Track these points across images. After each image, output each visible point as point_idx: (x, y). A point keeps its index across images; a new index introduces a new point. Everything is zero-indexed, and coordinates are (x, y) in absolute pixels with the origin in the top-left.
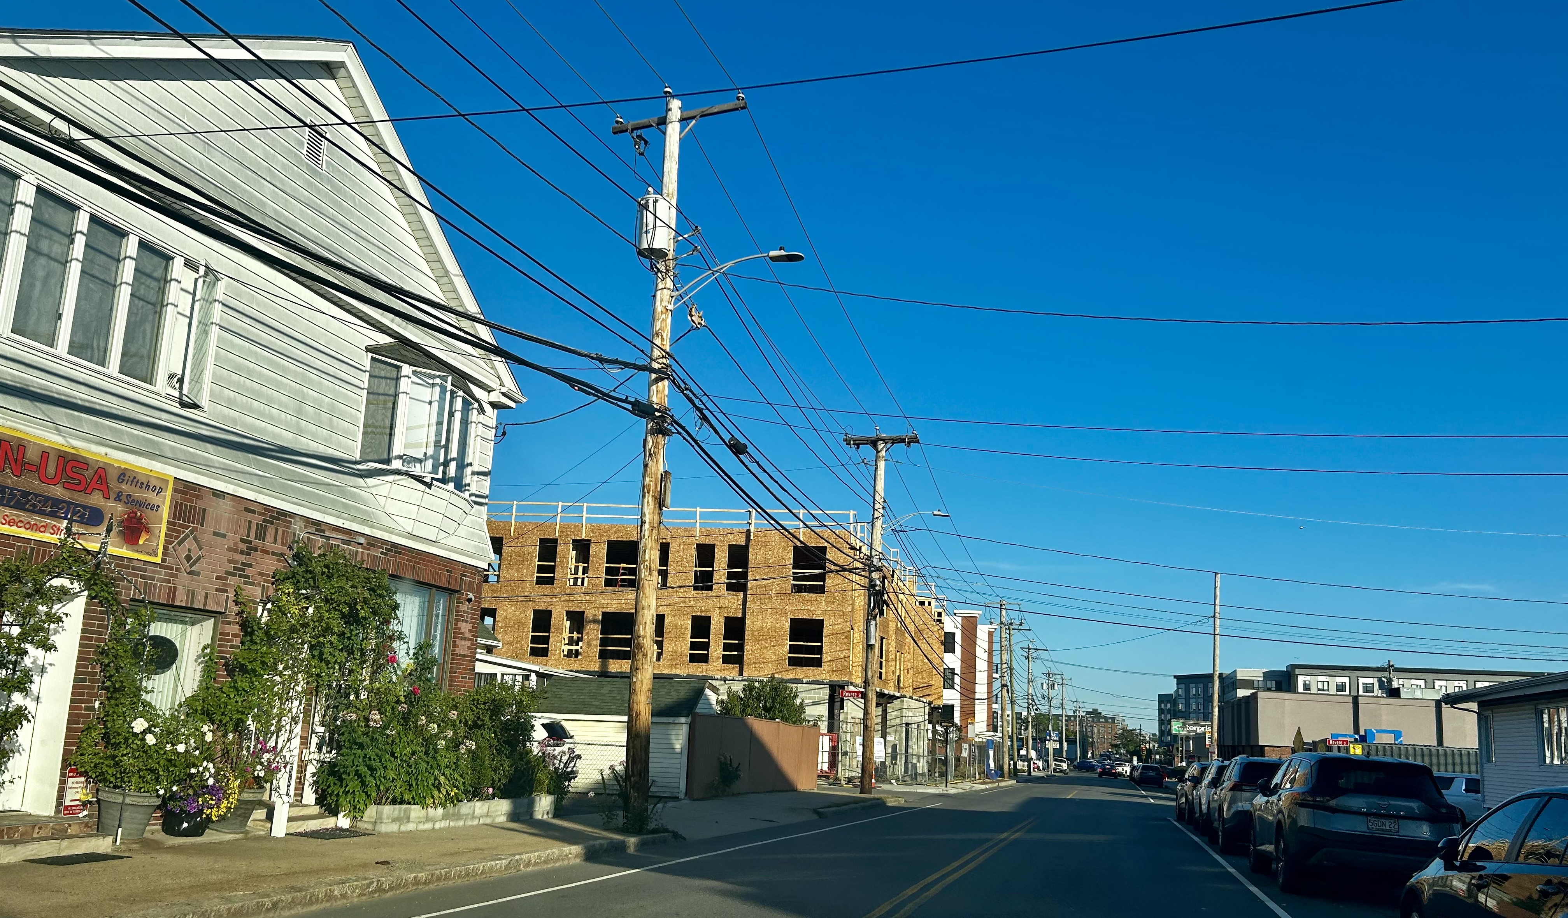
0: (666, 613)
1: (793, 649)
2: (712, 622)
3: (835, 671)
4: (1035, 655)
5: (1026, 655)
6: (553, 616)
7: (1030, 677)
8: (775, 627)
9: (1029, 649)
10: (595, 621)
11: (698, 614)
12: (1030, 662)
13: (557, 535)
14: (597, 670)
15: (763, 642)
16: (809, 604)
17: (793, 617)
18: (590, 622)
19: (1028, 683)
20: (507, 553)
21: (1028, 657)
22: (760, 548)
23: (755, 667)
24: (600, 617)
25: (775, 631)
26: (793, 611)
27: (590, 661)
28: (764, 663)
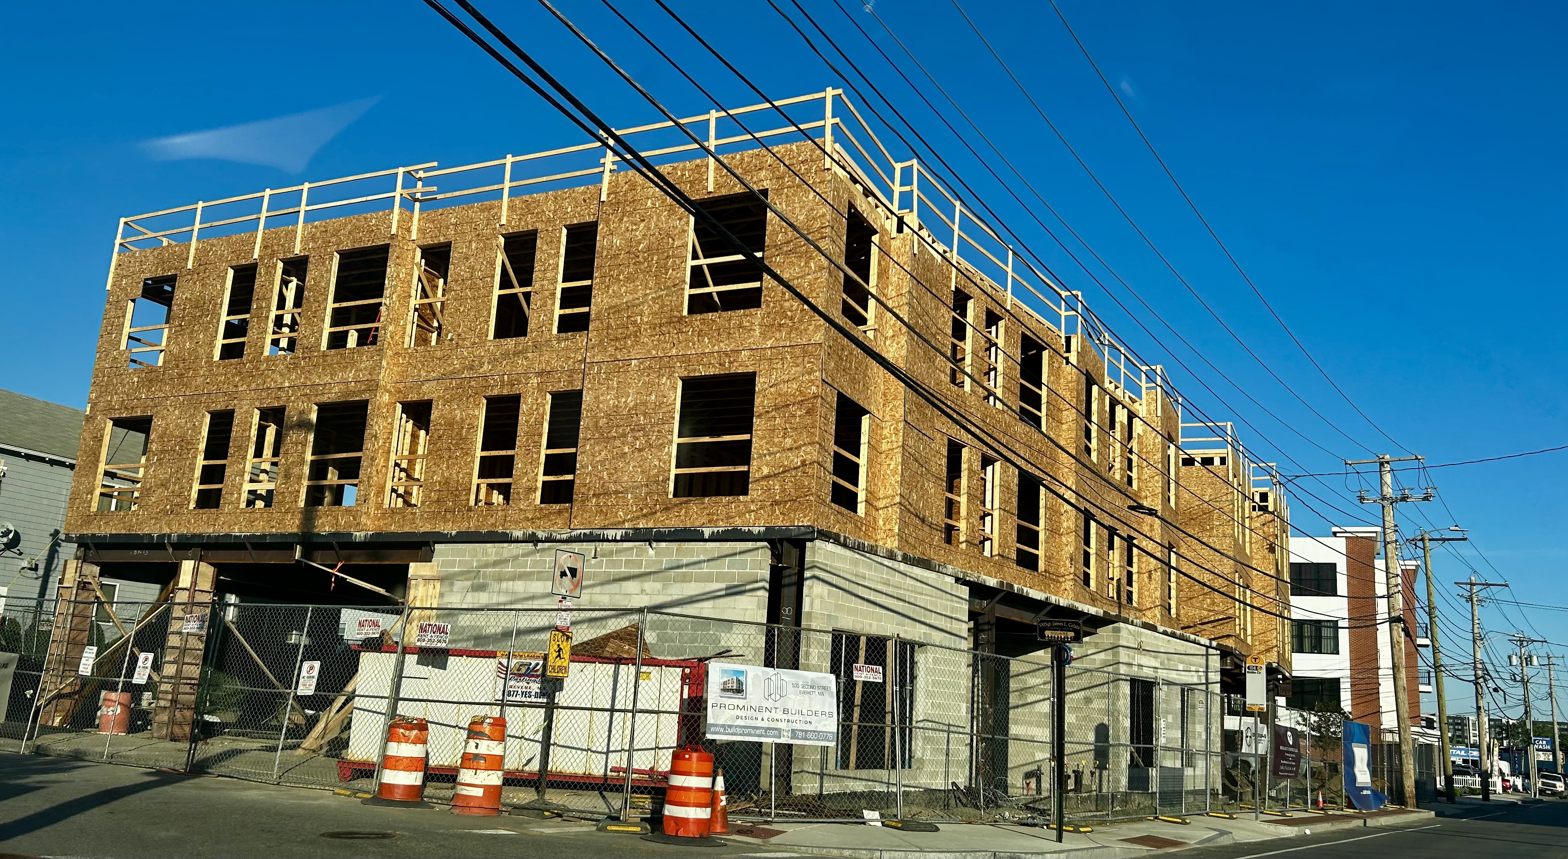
0: (434, 396)
1: (686, 456)
2: (523, 407)
3: (776, 503)
4: (1483, 594)
5: (1467, 594)
6: (236, 421)
7: (1476, 631)
8: (645, 403)
9: (1472, 584)
10: (303, 425)
11: (495, 392)
12: (1475, 607)
13: (256, 256)
14: (295, 530)
15: (618, 443)
16: (724, 336)
17: (686, 374)
18: (292, 428)
19: (1474, 641)
20: (179, 305)
21: (1470, 599)
22: (621, 220)
23: (597, 505)
24: (314, 417)
25: (645, 414)
26: (685, 359)
27: (287, 512)
28: (616, 492)
